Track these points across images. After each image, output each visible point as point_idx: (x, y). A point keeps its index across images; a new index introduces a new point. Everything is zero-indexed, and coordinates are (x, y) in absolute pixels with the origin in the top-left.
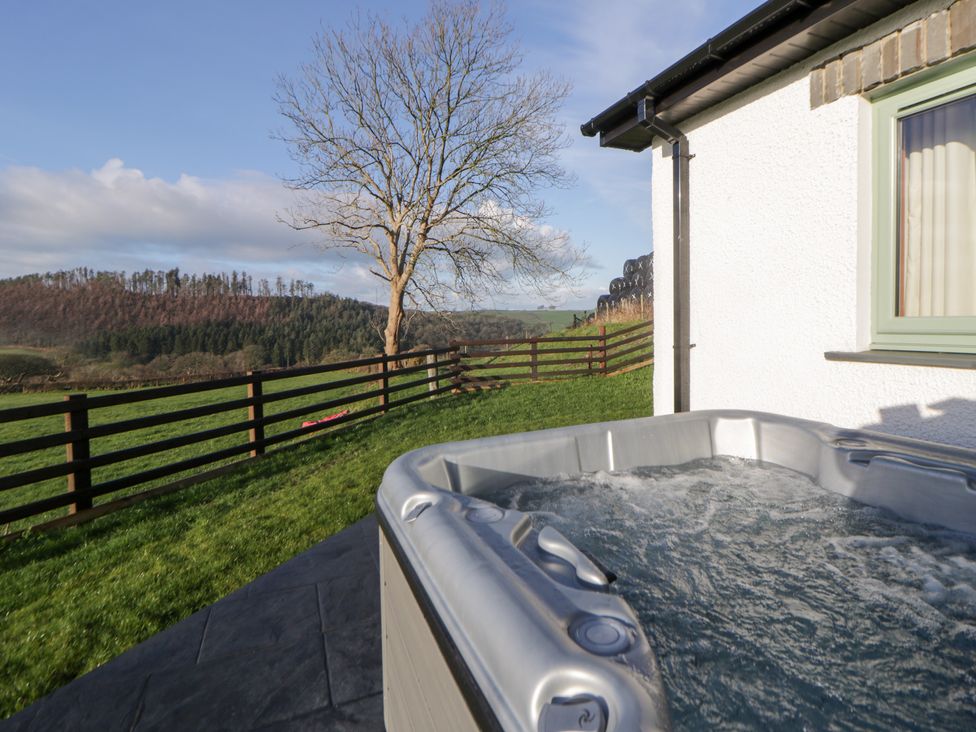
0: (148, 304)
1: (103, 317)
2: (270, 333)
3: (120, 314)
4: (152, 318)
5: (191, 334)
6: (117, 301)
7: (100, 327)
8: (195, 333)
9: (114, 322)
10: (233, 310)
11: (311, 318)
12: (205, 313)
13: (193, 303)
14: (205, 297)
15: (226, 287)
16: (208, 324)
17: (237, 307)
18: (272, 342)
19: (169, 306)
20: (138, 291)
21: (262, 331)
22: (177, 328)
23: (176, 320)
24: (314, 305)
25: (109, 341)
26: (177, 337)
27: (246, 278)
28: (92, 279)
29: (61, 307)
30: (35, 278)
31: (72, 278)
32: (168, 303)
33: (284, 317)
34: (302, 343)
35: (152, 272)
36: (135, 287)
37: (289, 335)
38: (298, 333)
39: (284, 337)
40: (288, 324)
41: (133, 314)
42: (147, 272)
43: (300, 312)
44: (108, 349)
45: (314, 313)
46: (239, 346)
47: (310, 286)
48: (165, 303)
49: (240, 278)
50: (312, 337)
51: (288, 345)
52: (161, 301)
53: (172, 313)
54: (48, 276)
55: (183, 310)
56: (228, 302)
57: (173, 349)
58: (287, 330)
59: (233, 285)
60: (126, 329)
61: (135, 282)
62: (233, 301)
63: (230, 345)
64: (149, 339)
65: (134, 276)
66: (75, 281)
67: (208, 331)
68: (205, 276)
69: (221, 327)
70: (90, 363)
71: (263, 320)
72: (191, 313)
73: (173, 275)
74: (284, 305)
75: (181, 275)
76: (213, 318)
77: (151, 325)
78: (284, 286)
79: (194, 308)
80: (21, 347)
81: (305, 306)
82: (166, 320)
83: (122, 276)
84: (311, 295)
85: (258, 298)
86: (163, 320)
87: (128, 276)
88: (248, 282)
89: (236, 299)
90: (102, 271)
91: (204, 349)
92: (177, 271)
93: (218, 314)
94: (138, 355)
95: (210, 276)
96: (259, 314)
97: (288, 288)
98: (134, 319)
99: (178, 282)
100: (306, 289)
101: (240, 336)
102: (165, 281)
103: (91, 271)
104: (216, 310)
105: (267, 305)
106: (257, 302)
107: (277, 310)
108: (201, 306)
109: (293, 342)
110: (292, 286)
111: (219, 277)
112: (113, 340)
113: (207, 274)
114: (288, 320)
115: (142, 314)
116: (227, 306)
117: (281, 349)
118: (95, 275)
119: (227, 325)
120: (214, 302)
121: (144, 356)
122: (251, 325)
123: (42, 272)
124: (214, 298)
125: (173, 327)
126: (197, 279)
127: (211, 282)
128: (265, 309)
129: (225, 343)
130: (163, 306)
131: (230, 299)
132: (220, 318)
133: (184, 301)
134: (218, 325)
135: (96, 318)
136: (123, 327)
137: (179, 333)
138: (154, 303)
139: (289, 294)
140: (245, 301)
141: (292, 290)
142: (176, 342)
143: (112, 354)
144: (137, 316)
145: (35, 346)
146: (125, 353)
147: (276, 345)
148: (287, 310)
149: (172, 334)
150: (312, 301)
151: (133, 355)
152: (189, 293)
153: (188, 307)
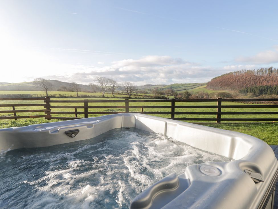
0: (261, 79)
1: (247, 83)
3: (252, 82)
4: (262, 83)
5: (274, 88)
6: (252, 78)
7: (246, 86)
8: (275, 88)
9: (250, 84)
13: (276, 78)
19: (268, 79)
20: (258, 75)
22: (269, 86)
23: (269, 84)
25: (248, 89)
26: (269, 89)
28: (245, 72)
29: (237, 81)
30: (232, 73)
31: (240, 73)
32: (267, 78)
35: (263, 69)
36: (257, 74)
41: (255, 82)
42: (262, 69)
44: (247, 92)
48: (266, 78)
52: (265, 78)
53: (268, 81)
54: (235, 72)
57: (267, 93)
60: (253, 86)
61: (258, 72)
64: (260, 90)
65: (257, 70)
66: (241, 73)
70: (242, 96)
73: (270, 69)
75: (273, 69)
77: (261, 85)
79: (276, 80)
80: (227, 90)
82: (266, 84)
83: (254, 71)
86: (265, 84)
87: (256, 71)
90: (248, 70)
92: (272, 67)
94: (256, 94)
98: (256, 84)
99: (272, 71)
102: (267, 71)
103: (246, 70)
112: (249, 90)
115: (258, 82)
118: (246, 71)
121: (257, 95)
123: (233, 72)
125: (268, 86)
130: (265, 80)
133: (273, 78)
135: (245, 83)
136: (252, 86)
137: (270, 88)
138: (263, 79)
142: (268, 91)
143: (248, 94)
144: (257, 83)
145: (230, 90)
146: (252, 93)
149: (267, 89)
151: (254, 94)
152: (275, 75)
153: (274, 80)
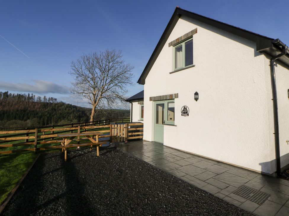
2: (40, 114)
5: (11, 114)
10: (27, 106)
11: (55, 110)
12: (17, 107)
13: (12, 103)
14: (17, 101)
15: (25, 98)
16: (18, 110)
17: (29, 105)
18: (40, 117)
19: (3, 104)
21: (37, 113)
23: (6, 109)
24: (57, 106)
26: (6, 114)
27: (33, 96)
33: (46, 109)
34: (51, 118)
37: (47, 115)
38: (50, 115)
39: (45, 116)
40: (47, 112)
43: (51, 108)
45: (56, 108)
46: (29, 118)
47: (56, 99)
48: (2, 103)
49: (31, 95)
50: (55, 116)
51: (46, 118)
53: (4, 106)
55: (8, 106)
56: (25, 104)
57: (3, 119)
58: (46, 113)
59: (28, 98)
62: (28, 103)
63: (25, 118)
67: (18, 113)
68: (18, 94)
69: (22, 112)
71: (38, 110)
72: (11, 106)
73: (6, 94)
74: (46, 105)
75: (9, 93)
76: (20, 108)
78: (46, 99)
79: (13, 105)
81: (53, 106)
82: (2, 109)
84: (55, 102)
85: (37, 102)
88: (33, 97)
89: (29, 102)
91: (15, 118)
92: (7, 92)
93: (22, 107)
95: (20, 94)
96: (37, 108)
97: (48, 99)
99: (7, 96)
100: (54, 100)
101: (29, 115)
102: (3, 95)
104: (21, 106)
105: (40, 105)
106: (36, 104)
107: (43, 107)
108: (15, 104)
109: (48, 118)
110: (49, 99)
111: (23, 95)
113: (19, 94)
114: (47, 110)
116: (25, 105)
117: (44, 120)
119: (25, 111)
120: (20, 103)
122: (33, 111)
124: (20, 102)
125: (4, 111)
126: (15, 95)
127: (20, 96)
128: (39, 106)
129: (23, 117)
131: (27, 102)
132: (22, 108)
133: (9, 102)
134: (21, 111)
139: (48, 102)
140: (32, 103)
141: (49, 100)
142: (5, 116)
147: (42, 118)
148: (47, 107)
150: (56, 104)
152: (11, 100)
153: (11, 105)
